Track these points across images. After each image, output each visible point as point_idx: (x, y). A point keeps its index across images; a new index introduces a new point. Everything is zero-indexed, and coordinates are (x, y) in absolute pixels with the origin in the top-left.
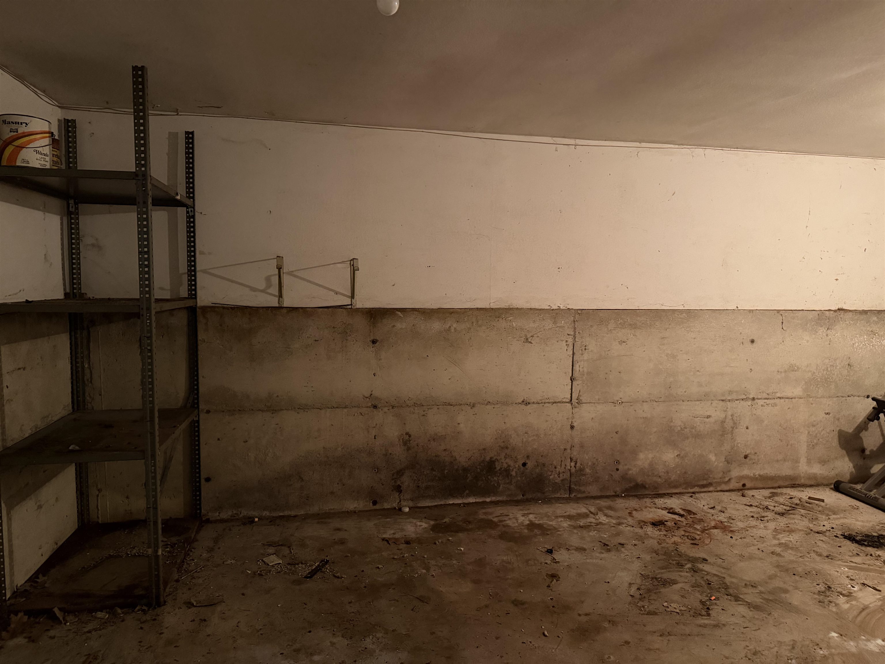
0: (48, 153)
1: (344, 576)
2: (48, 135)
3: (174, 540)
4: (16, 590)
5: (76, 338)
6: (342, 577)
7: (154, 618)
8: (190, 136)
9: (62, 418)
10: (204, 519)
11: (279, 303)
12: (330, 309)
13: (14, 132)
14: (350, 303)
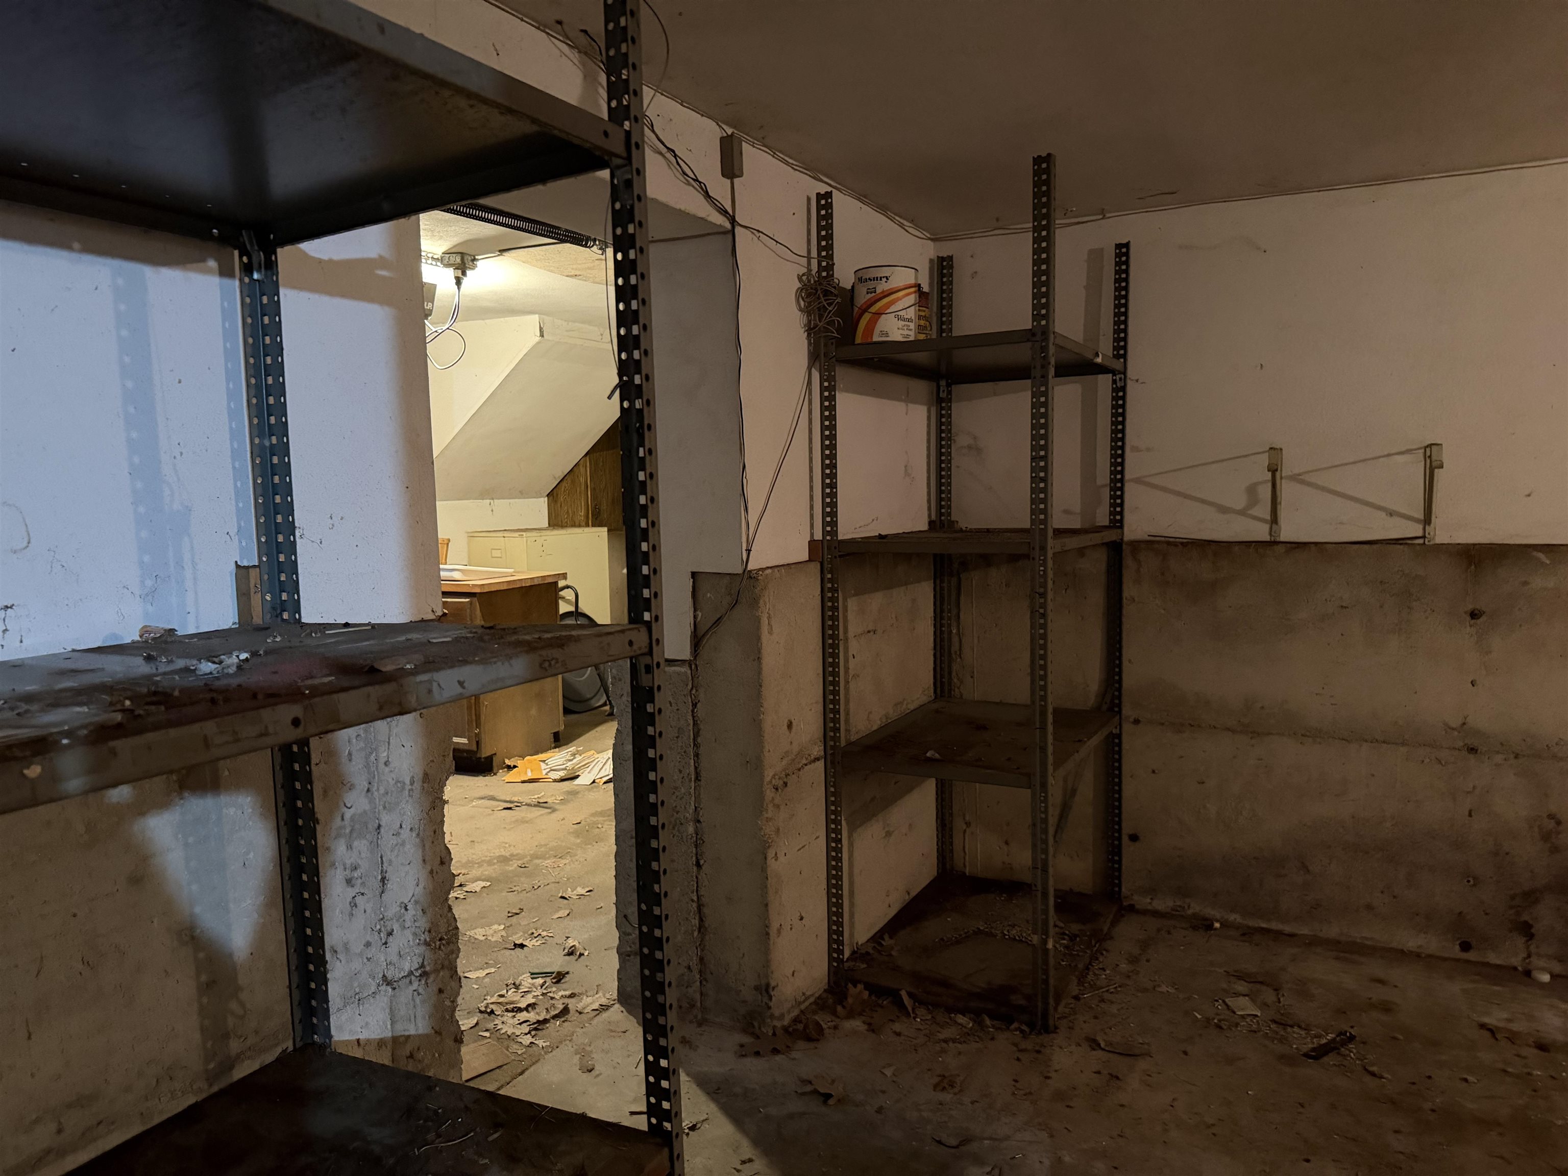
0: (913, 318)
1: (1386, 1075)
2: (913, 290)
3: (1075, 928)
4: (856, 949)
5: (942, 589)
6: (1382, 1077)
7: (1037, 1048)
8: (1123, 251)
9: (921, 706)
10: (1125, 904)
11: (1271, 535)
12: (1375, 547)
13: (871, 293)
14: (1420, 534)
